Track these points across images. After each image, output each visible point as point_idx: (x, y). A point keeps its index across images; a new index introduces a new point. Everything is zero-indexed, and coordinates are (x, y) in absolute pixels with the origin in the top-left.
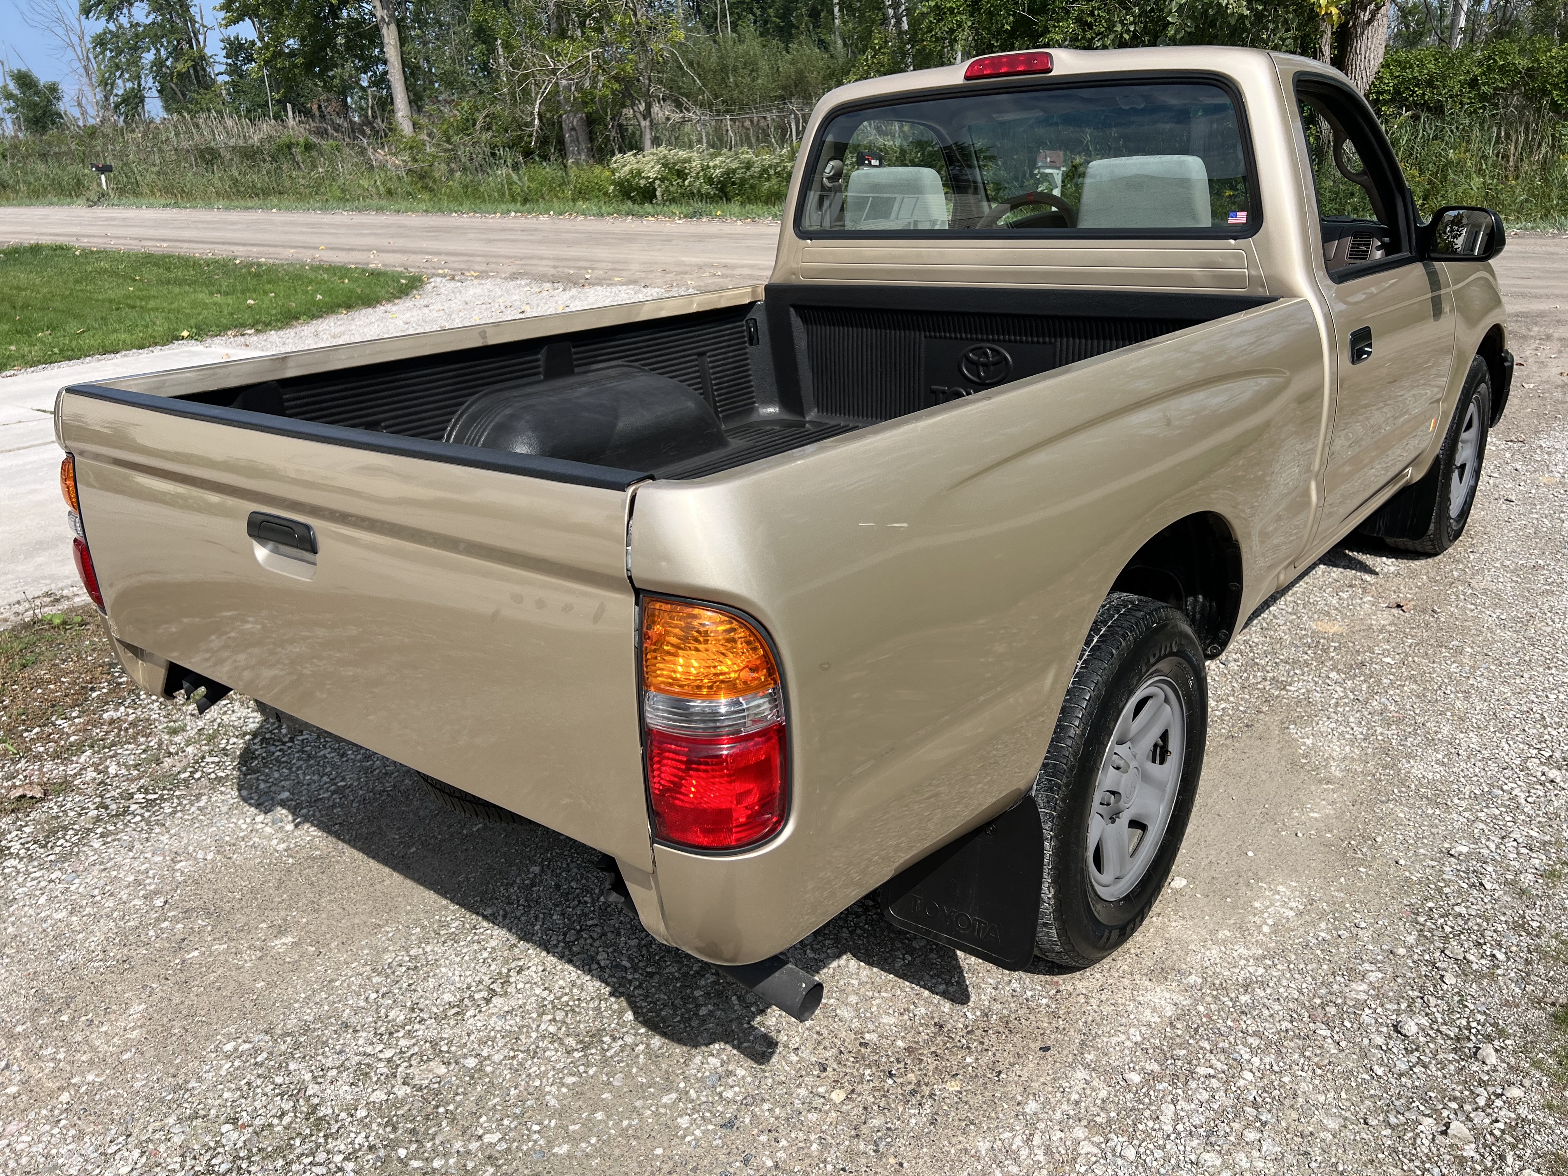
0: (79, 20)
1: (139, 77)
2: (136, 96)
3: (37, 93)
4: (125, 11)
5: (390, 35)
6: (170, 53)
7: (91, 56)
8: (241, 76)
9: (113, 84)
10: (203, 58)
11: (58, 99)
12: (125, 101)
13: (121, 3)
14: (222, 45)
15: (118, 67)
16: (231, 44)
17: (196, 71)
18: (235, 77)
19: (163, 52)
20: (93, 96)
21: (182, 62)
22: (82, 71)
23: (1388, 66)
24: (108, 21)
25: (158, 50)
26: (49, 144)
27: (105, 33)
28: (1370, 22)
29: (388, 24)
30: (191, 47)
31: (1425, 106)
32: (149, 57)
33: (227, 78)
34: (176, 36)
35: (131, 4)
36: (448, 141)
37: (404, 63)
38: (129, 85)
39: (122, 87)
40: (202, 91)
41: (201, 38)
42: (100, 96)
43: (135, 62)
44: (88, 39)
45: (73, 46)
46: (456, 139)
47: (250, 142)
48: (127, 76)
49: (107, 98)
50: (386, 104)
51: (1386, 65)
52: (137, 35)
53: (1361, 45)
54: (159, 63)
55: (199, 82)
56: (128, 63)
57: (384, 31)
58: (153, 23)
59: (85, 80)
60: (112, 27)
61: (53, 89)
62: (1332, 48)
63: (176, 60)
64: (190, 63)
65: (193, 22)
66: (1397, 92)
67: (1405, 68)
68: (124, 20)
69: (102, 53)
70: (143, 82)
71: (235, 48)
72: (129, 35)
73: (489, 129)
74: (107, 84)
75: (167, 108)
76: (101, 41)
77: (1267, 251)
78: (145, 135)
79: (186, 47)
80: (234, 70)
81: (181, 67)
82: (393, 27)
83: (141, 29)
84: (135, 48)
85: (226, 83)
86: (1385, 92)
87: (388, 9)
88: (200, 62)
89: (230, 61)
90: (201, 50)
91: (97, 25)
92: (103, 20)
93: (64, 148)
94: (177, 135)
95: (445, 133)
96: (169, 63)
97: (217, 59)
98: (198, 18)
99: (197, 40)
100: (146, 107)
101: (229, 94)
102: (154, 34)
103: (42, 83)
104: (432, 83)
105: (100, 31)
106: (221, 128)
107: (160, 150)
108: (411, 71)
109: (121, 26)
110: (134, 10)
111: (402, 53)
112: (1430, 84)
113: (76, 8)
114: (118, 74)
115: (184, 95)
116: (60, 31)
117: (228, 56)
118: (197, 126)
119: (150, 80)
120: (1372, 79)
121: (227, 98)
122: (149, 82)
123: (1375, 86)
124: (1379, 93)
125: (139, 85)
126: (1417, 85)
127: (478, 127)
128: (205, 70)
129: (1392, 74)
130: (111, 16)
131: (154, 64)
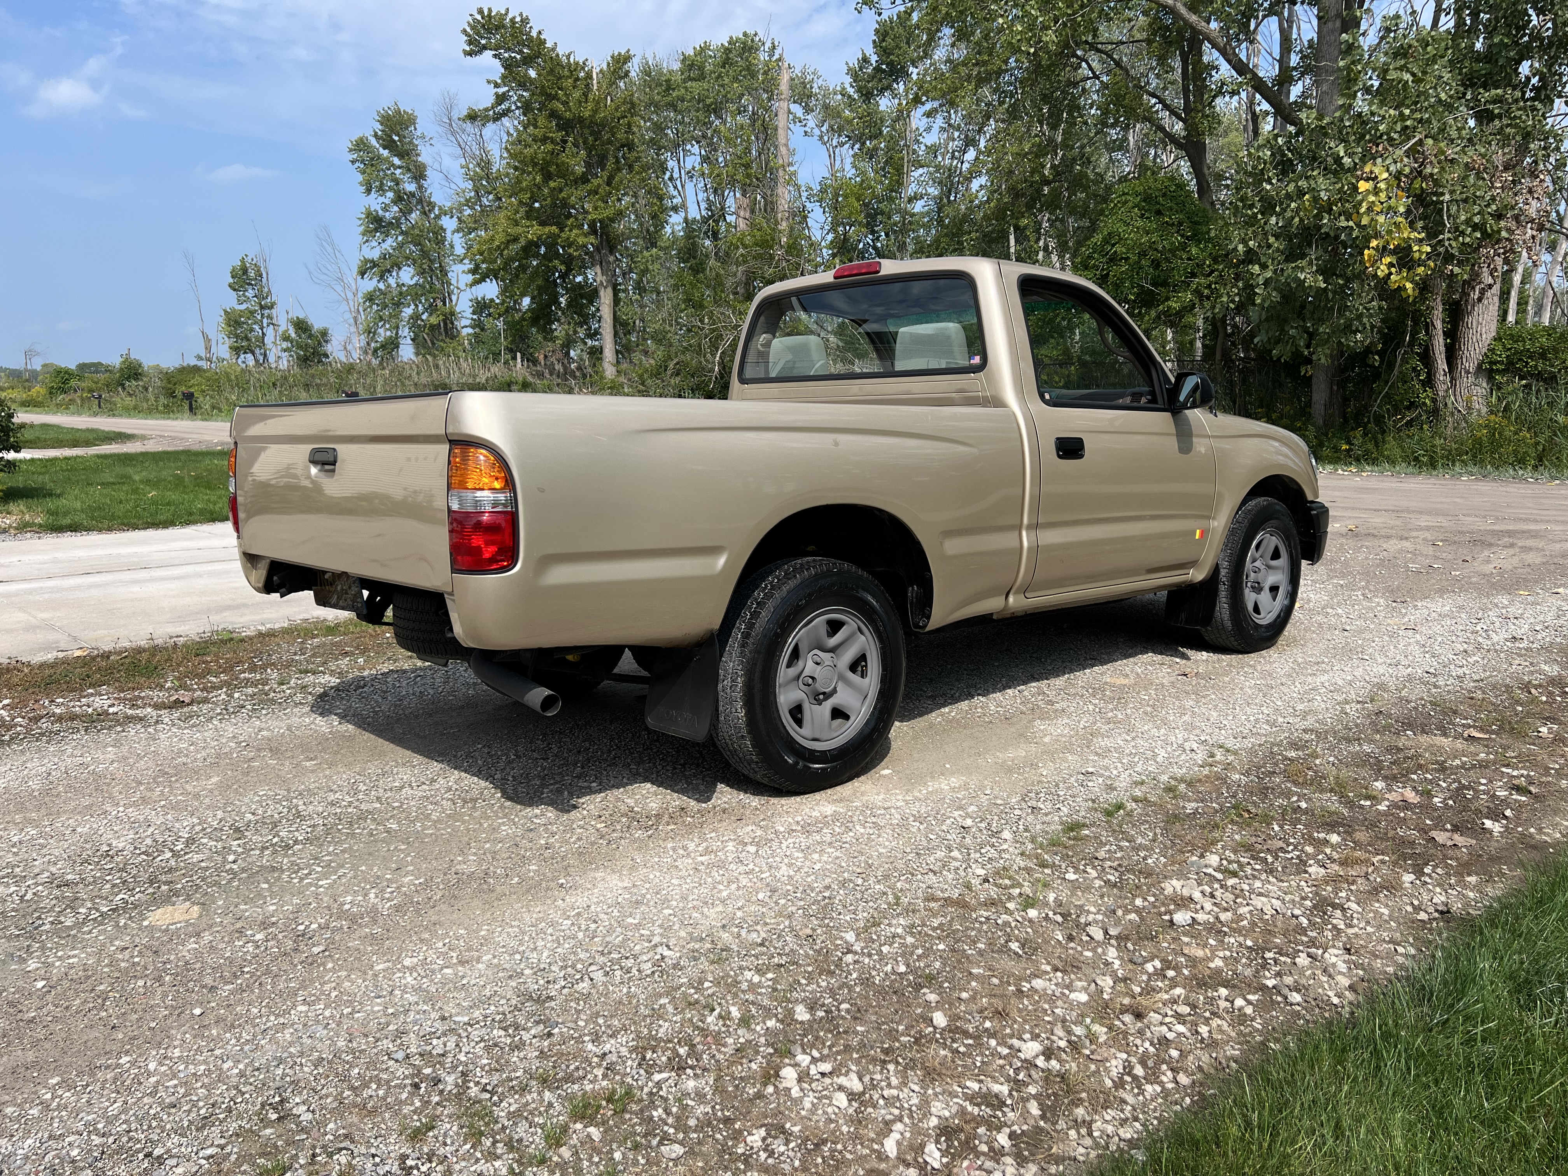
0: (356, 280)
1: (398, 327)
2: (392, 343)
3: (310, 336)
4: (394, 274)
5: (606, 297)
6: (426, 309)
7: (361, 309)
8: (483, 330)
9: (374, 333)
10: (452, 314)
11: (326, 342)
12: (383, 347)
13: (392, 267)
14: (470, 304)
15: (381, 319)
16: (478, 303)
17: (445, 324)
18: (477, 330)
19: (420, 307)
20: (359, 342)
21: (434, 316)
22: (352, 321)
23: (1500, 339)
24: (379, 281)
25: (417, 306)
26: (313, 376)
27: (375, 291)
28: (1480, 300)
29: (605, 288)
30: (445, 304)
31: (1539, 376)
32: (408, 311)
33: (470, 331)
34: (433, 295)
35: (400, 269)
36: (643, 384)
37: (616, 319)
38: (388, 333)
39: (383, 334)
40: (448, 340)
41: (454, 298)
42: (363, 343)
43: (397, 316)
44: (360, 295)
45: (347, 300)
46: (649, 382)
47: (478, 380)
48: (388, 326)
49: (368, 344)
50: (596, 353)
51: (1498, 339)
52: (401, 293)
53: (1471, 320)
54: (416, 317)
55: (446, 333)
56: (390, 316)
57: (602, 293)
58: (416, 284)
59: (353, 329)
60: (381, 286)
61: (324, 333)
62: (1444, 321)
63: (431, 315)
64: (441, 317)
65: (449, 284)
66: (1510, 363)
67: (1517, 341)
68: (392, 281)
69: (371, 307)
70: (400, 332)
71: (481, 306)
72: (395, 293)
73: (677, 374)
74: (370, 332)
75: (417, 354)
76: (370, 298)
77: (993, 381)
78: (392, 372)
79: (440, 304)
80: (478, 325)
81: (434, 320)
82: (610, 290)
83: (405, 289)
84: (398, 304)
85: (468, 335)
86: (1499, 362)
87: (607, 275)
88: (449, 318)
89: (475, 317)
90: (451, 307)
91: (370, 284)
92: (375, 280)
93: (325, 380)
94: (418, 374)
95: (641, 376)
96: (424, 317)
97: (464, 314)
98: (454, 282)
99: (451, 300)
100: (400, 353)
101: (470, 344)
102: (416, 293)
103: (316, 327)
104: (645, 340)
105: (371, 289)
106: (456, 369)
107: (403, 384)
108: (621, 326)
109: (389, 286)
110: (401, 273)
111: (615, 313)
112: (1543, 356)
113: (355, 270)
114: (380, 324)
115: (433, 344)
116: (339, 288)
117: (474, 313)
118: (437, 367)
119: (407, 330)
120: (1484, 350)
121: (468, 347)
122: (405, 332)
123: (1487, 357)
124: (1492, 363)
125: (397, 333)
126: (1530, 357)
127: (669, 372)
128: (452, 323)
129: (1504, 345)
130: (382, 277)
131: (411, 317)
